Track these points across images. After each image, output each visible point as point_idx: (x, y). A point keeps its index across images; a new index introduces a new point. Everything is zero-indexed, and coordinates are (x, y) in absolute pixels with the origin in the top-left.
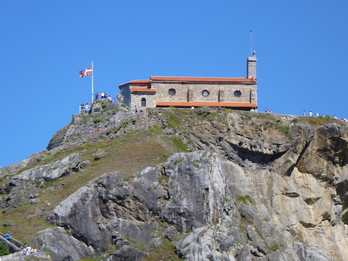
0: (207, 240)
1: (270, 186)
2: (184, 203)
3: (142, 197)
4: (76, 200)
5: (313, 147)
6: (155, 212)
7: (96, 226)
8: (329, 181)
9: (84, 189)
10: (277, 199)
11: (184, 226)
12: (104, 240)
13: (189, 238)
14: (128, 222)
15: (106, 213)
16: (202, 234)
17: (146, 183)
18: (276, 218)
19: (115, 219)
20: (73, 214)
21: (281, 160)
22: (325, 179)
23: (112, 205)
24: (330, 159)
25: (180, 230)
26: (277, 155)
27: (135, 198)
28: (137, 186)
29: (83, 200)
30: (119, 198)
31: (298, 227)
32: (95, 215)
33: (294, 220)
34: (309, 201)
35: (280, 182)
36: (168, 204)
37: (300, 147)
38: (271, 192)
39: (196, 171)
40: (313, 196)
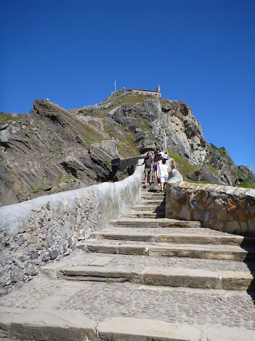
0: (158, 124)
1: (168, 118)
2: (151, 113)
3: (137, 111)
4: (116, 110)
5: (179, 109)
6: (141, 115)
7: (122, 119)
8: (182, 119)
9: (118, 107)
10: (170, 122)
11: (151, 120)
12: (125, 123)
13: (153, 122)
14: (132, 118)
15: (125, 115)
16: (157, 121)
17: (138, 107)
18: (169, 127)
19: (128, 117)
20: (115, 114)
21: (170, 111)
22: (181, 119)
23: (127, 113)
24: (183, 113)
25: (150, 121)
26: (169, 110)
27: (135, 111)
28: (135, 107)
29: (118, 110)
30: (129, 110)
31: (174, 130)
32: (121, 115)
33: (174, 129)
34: (177, 124)
35: (170, 118)
36: (145, 113)
37: (176, 108)
38: (168, 120)
39: (154, 104)
40: (178, 123)
